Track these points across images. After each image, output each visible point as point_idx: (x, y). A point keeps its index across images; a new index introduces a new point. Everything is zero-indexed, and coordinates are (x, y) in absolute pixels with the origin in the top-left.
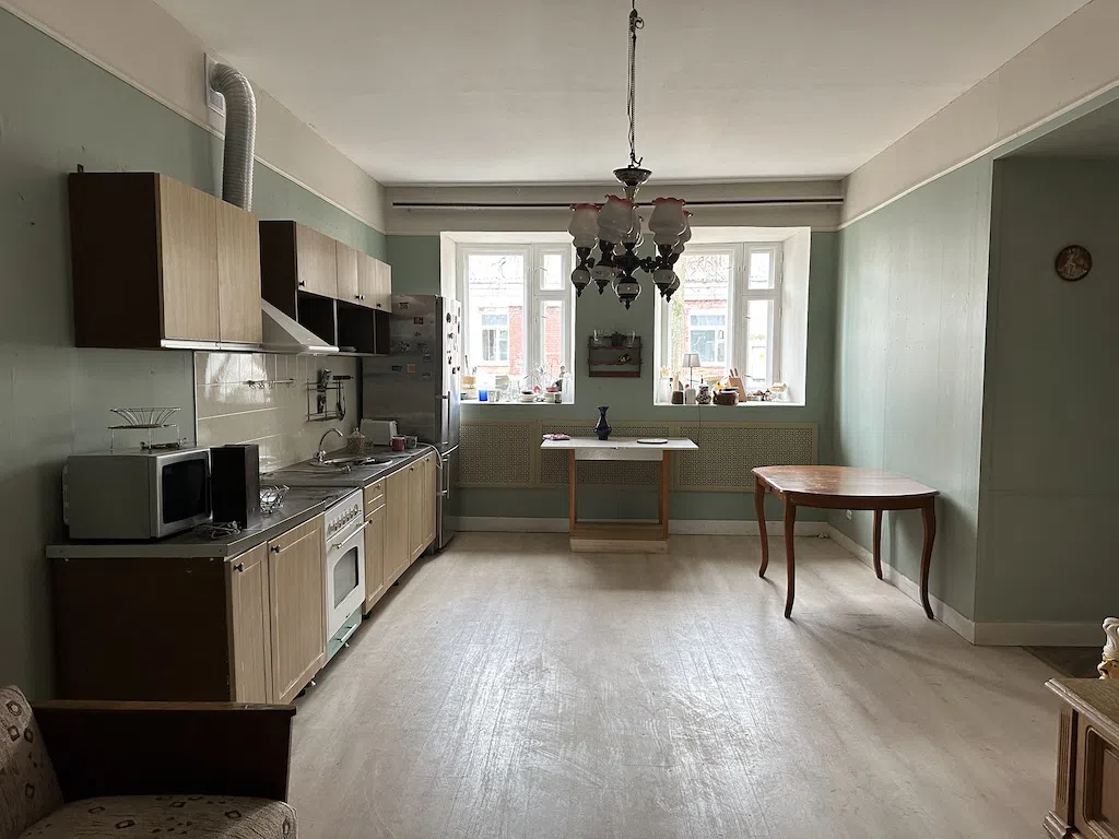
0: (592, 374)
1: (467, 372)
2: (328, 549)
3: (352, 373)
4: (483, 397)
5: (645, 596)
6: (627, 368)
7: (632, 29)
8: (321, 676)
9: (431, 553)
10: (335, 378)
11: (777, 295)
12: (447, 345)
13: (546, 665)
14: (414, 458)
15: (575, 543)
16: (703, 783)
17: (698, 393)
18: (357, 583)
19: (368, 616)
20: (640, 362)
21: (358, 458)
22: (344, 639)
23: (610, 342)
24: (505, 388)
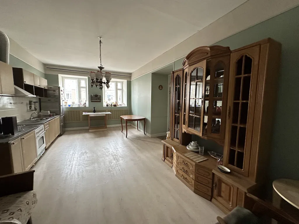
0: (92, 101)
1: (66, 101)
2: (36, 137)
3: (38, 101)
4: (69, 106)
5: (104, 138)
6: (99, 100)
7: (100, 43)
8: (36, 163)
9: (60, 135)
10: (34, 102)
11: (122, 89)
12: (61, 96)
13: (87, 152)
14: (55, 118)
15: (90, 131)
16: (117, 165)
17: (110, 105)
18: (44, 143)
19: (46, 149)
20: (100, 100)
21: (41, 118)
22: (41, 155)
23: (94, 96)
24: (74, 104)
